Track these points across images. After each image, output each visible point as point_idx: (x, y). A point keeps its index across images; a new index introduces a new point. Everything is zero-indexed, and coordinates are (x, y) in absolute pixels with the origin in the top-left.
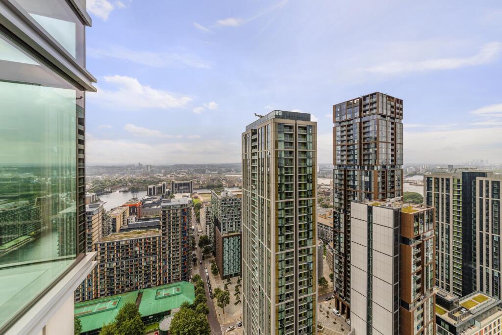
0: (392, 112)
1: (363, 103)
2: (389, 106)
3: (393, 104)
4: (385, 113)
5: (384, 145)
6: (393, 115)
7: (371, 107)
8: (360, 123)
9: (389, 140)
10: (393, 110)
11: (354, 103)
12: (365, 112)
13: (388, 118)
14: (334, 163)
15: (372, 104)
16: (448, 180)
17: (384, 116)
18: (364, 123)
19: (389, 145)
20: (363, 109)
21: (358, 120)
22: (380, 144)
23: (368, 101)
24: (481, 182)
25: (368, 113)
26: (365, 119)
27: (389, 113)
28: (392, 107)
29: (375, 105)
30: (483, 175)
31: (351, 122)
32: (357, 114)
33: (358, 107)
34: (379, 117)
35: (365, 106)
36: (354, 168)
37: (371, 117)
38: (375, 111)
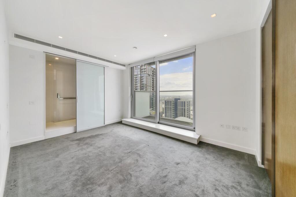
0: (152, 74)
1: (142, 68)
2: (151, 71)
8: (140, 77)
9: (151, 85)
11: (138, 67)
13: (151, 76)
15: (145, 69)
16: (171, 101)
17: (149, 75)
18: (142, 77)
19: (151, 87)
20: (142, 71)
22: (148, 87)
23: (143, 68)
24: (179, 102)
25: (143, 73)
26: (142, 75)
27: (151, 74)
28: (152, 71)
29: (146, 70)
30: (179, 99)
31: (137, 76)
32: (139, 73)
33: (139, 70)
34: (147, 75)
35: (142, 70)
37: (144, 75)
38: (146, 72)
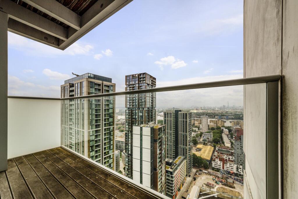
0: (152, 83)
1: (140, 77)
2: (151, 80)
3: (152, 79)
4: (149, 83)
5: (149, 98)
6: (152, 84)
7: (143, 79)
8: (138, 86)
9: (151, 96)
10: (152, 82)
11: (136, 76)
12: (140, 81)
13: (150, 86)
14: (126, 107)
16: (171, 113)
17: (148, 85)
18: (140, 87)
19: (151, 98)
21: (137, 85)
22: (147, 97)
23: (142, 76)
24: (180, 113)
25: (142, 82)
26: (140, 85)
27: (151, 84)
28: (152, 81)
29: (145, 79)
30: (180, 111)
31: (134, 86)
32: (137, 82)
33: (137, 79)
34: (146, 85)
36: (136, 109)
37: (143, 84)
38: (145, 82)
